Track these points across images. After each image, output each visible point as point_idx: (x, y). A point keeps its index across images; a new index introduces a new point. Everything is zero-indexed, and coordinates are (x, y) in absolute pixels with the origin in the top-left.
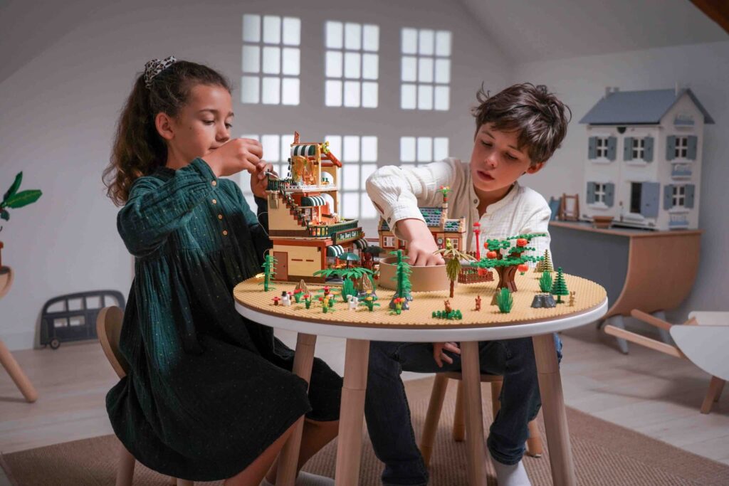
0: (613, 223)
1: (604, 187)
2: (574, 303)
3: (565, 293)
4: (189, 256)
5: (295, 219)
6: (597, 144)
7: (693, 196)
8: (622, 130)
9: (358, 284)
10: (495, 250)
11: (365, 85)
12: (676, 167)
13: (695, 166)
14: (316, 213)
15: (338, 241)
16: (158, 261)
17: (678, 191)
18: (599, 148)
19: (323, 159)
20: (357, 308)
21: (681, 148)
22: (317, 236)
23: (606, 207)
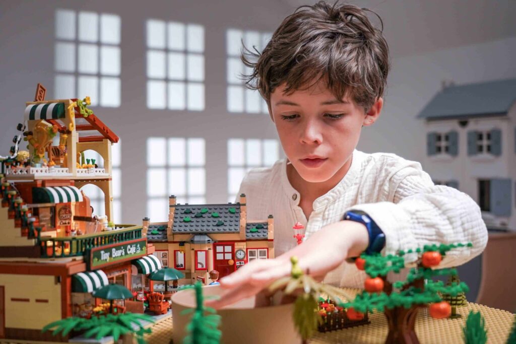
6: (436, 140)
8: (464, 124)
11: (191, 86)
15: (95, 263)
18: (439, 144)
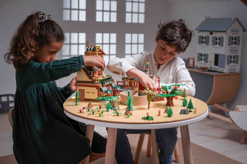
0: (208, 69)
1: (204, 55)
2: (196, 112)
3: (193, 108)
4: (45, 88)
5: (87, 77)
6: (202, 38)
7: (238, 59)
8: (211, 34)
9: (113, 104)
10: (165, 90)
11: (112, 13)
12: (232, 48)
13: (239, 48)
14: (95, 74)
15: (104, 85)
16: (32, 89)
17: (233, 57)
18: (203, 40)
19: (98, 52)
20: (113, 114)
21: (234, 41)
22: (96, 83)
23: (205, 63)
